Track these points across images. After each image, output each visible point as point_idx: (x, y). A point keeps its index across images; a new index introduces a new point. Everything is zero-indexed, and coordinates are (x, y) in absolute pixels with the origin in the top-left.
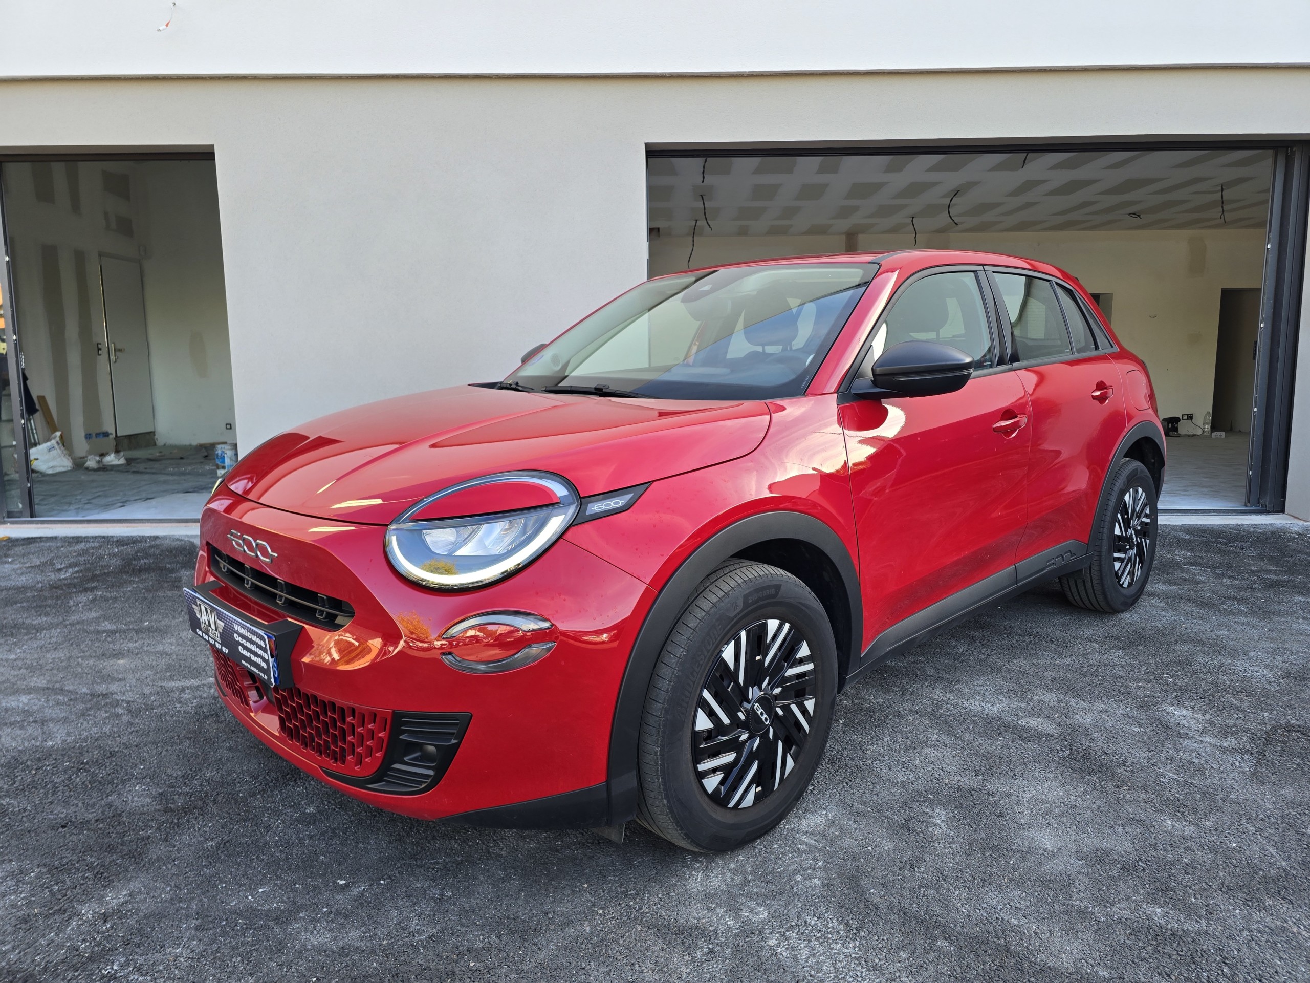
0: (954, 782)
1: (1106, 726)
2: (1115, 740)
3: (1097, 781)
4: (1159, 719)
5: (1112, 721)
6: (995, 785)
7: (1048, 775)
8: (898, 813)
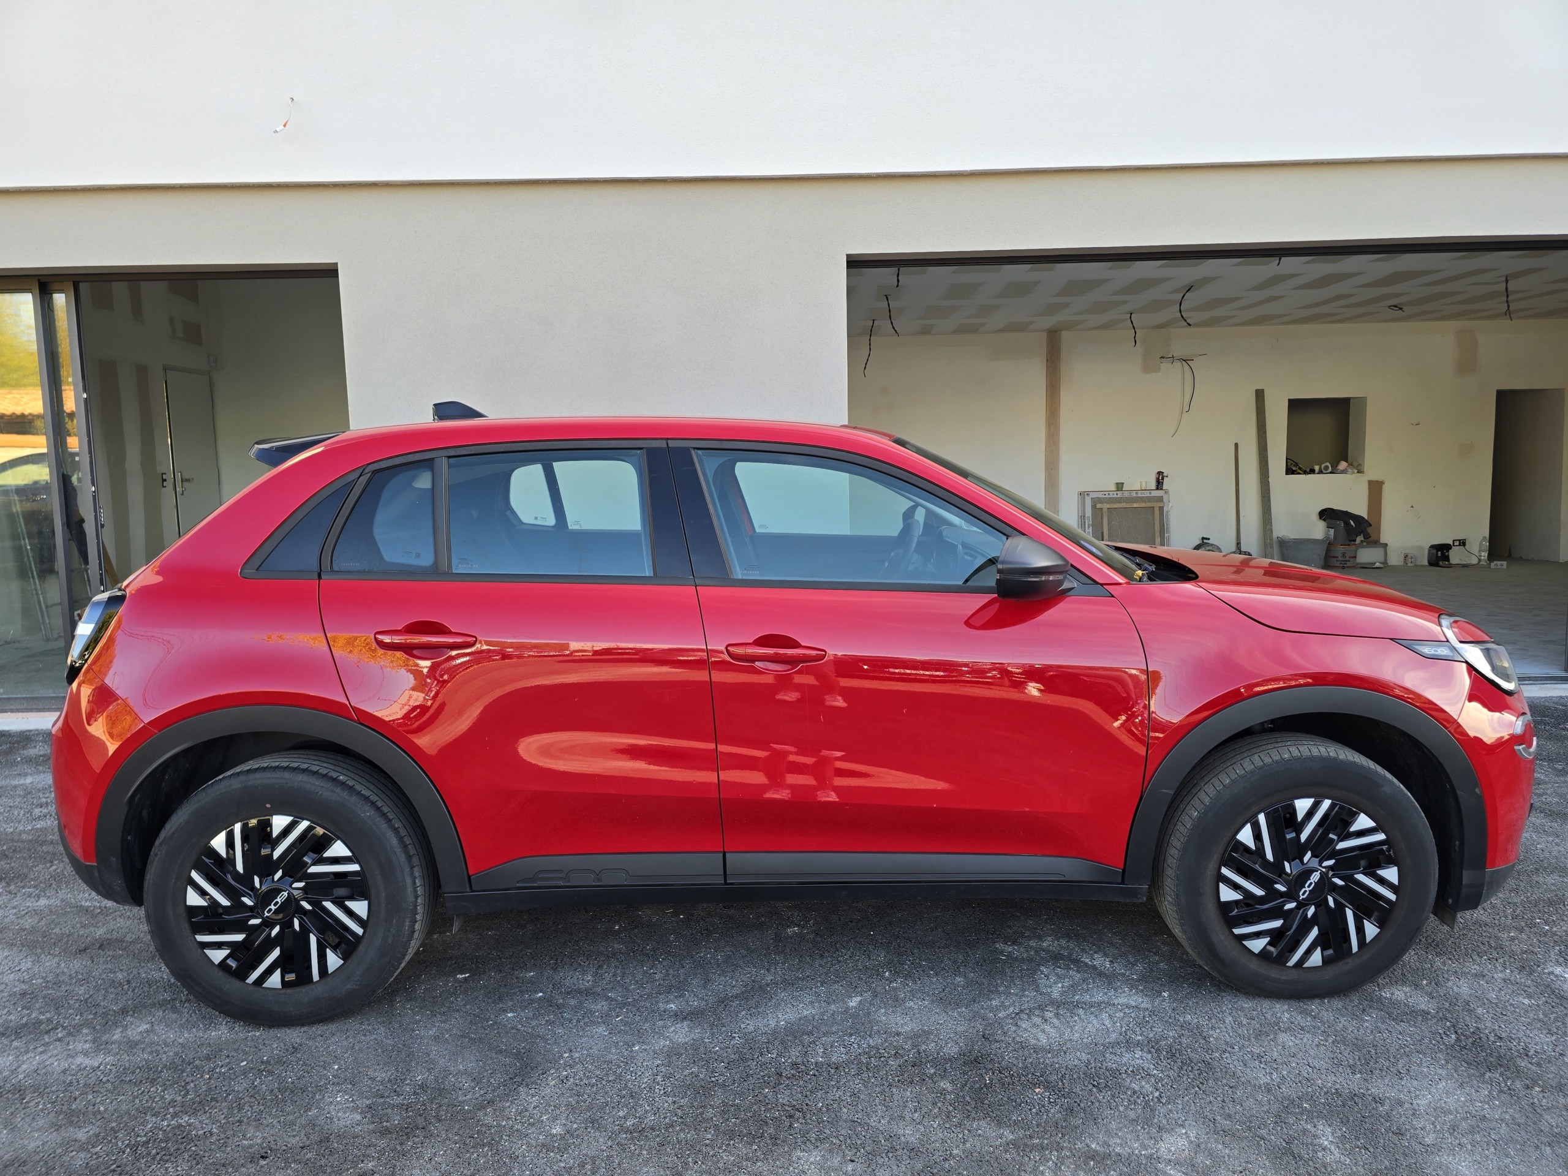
0: (1330, 1085)
1: (1488, 997)
2: (1505, 1017)
3: (1501, 1079)
4: (1548, 986)
5: (1493, 990)
6: (1379, 1087)
7: (1440, 1071)
8: (1274, 1132)
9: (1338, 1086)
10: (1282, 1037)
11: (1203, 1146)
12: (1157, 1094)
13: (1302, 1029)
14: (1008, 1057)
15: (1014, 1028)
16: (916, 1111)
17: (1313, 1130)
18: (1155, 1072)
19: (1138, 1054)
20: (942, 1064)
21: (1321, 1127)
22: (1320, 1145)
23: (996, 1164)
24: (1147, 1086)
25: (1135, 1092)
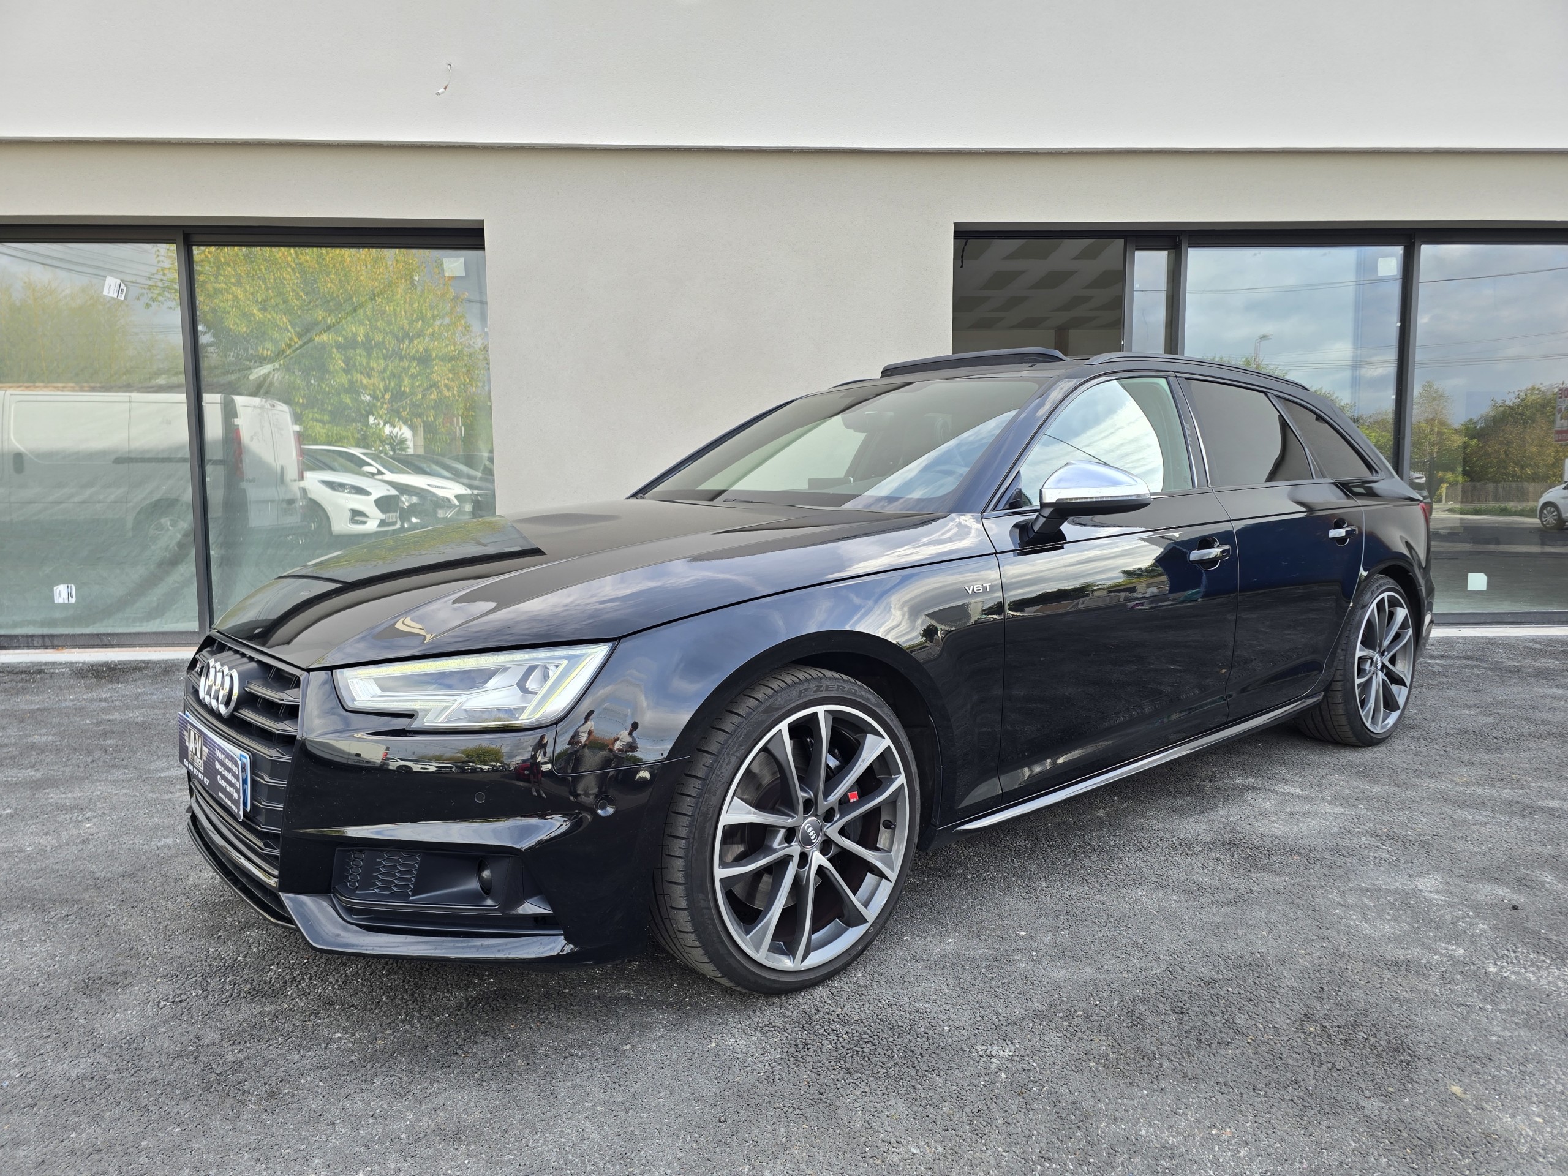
9: (1537, 852)
10: (1474, 828)
11: (1451, 883)
12: (1394, 858)
13: (1487, 823)
14: (1258, 841)
15: (1249, 826)
16: (1203, 869)
17: (1534, 874)
18: (1384, 847)
19: (1363, 838)
20: (1207, 847)
21: (1538, 872)
22: (1545, 881)
23: (1291, 895)
24: (1384, 854)
25: (1375, 858)
